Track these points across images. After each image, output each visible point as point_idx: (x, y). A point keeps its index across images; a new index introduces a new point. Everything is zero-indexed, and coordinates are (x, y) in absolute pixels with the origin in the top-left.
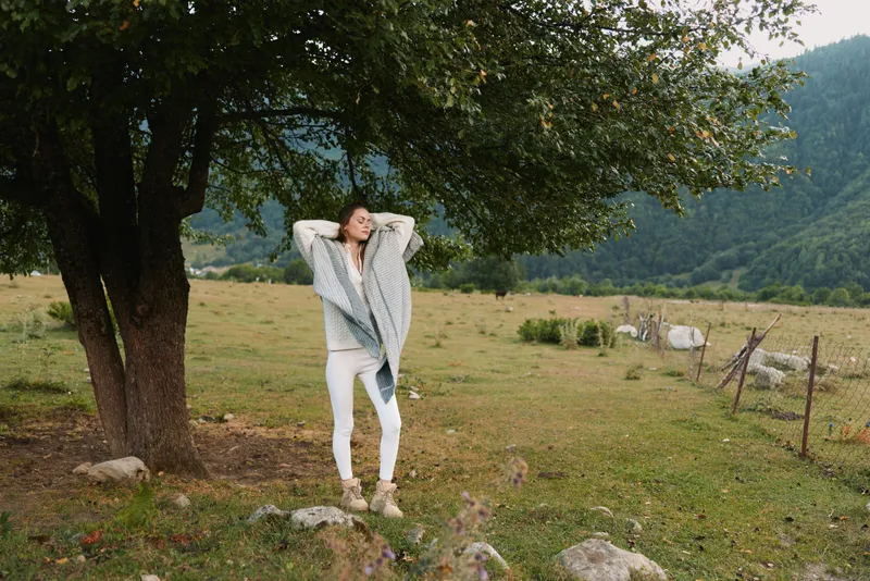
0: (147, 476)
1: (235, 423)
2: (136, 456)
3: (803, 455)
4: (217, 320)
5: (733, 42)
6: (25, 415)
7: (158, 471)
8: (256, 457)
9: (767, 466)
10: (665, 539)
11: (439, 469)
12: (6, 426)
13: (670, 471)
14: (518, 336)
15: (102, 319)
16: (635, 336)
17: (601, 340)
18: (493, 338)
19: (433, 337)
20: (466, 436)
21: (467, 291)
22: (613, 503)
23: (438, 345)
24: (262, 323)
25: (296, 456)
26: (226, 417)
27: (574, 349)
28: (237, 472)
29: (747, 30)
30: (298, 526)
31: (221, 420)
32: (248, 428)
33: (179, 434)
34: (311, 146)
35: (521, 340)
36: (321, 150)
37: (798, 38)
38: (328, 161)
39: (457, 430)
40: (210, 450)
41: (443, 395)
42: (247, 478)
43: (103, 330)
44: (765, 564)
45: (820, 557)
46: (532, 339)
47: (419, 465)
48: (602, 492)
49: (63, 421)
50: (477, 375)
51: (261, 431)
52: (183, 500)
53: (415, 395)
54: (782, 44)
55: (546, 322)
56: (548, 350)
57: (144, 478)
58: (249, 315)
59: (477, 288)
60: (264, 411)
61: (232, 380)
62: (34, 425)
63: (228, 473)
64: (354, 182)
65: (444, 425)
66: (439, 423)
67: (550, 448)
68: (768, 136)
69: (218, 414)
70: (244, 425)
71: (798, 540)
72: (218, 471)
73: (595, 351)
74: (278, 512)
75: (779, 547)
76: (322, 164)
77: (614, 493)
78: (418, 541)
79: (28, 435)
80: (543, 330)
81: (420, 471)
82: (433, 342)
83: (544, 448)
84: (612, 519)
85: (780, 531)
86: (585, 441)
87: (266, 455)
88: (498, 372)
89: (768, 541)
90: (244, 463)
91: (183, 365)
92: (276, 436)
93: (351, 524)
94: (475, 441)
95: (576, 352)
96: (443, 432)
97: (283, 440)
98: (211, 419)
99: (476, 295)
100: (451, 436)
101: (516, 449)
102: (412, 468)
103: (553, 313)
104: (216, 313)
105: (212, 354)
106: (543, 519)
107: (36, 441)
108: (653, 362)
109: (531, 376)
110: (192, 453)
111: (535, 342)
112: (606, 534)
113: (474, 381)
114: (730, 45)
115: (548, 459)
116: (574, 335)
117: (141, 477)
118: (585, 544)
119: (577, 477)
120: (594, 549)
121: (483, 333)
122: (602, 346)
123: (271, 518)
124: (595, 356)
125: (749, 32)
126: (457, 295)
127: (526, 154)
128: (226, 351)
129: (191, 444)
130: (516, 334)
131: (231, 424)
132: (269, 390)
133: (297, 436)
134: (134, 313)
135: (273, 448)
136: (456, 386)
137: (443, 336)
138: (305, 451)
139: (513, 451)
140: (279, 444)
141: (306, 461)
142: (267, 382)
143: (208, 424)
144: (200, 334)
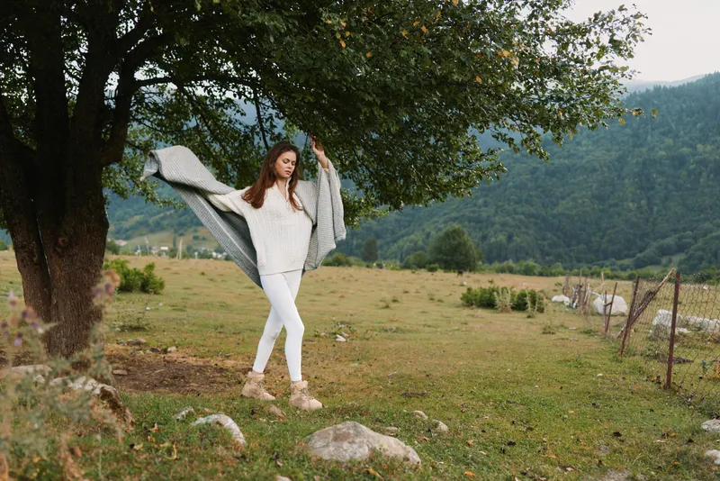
1: (174, 353)
3: (668, 386)
4: (211, 285)
8: (174, 378)
14: (461, 302)
15: (35, 250)
16: (568, 304)
17: (529, 304)
18: (439, 303)
19: (384, 301)
21: (432, 270)
23: (387, 307)
24: (246, 288)
25: (208, 378)
26: (169, 349)
27: (507, 312)
31: (165, 351)
32: (183, 357)
35: (463, 305)
39: (360, 363)
41: (368, 339)
43: (35, 259)
44: (564, 468)
46: (472, 304)
50: (408, 327)
51: (191, 361)
53: (341, 339)
55: (485, 290)
56: (481, 312)
58: (238, 282)
59: (441, 268)
60: (206, 346)
61: (194, 324)
65: (353, 361)
66: (350, 359)
67: (428, 376)
69: (165, 348)
70: (181, 356)
73: (524, 314)
76: (243, 129)
80: (481, 296)
82: (384, 304)
83: (423, 375)
87: (183, 377)
88: (429, 326)
90: (161, 383)
92: (201, 364)
95: (508, 315)
96: (347, 365)
97: (205, 366)
98: (157, 350)
99: (440, 274)
100: (352, 367)
101: (395, 375)
103: (491, 282)
104: (212, 280)
105: (191, 307)
108: (576, 323)
109: (457, 330)
111: (474, 306)
113: (403, 331)
115: (420, 384)
116: (508, 300)
119: (436, 397)
121: (432, 299)
122: (530, 310)
124: (523, 318)
126: (424, 274)
128: (200, 306)
130: (459, 300)
131: (169, 354)
132: (220, 332)
133: (219, 364)
134: (56, 244)
135: (192, 372)
136: (385, 335)
137: (395, 301)
138: (219, 375)
139: (392, 377)
140: (200, 369)
141: (214, 382)
142: (222, 327)
143: (153, 354)
144: (190, 294)
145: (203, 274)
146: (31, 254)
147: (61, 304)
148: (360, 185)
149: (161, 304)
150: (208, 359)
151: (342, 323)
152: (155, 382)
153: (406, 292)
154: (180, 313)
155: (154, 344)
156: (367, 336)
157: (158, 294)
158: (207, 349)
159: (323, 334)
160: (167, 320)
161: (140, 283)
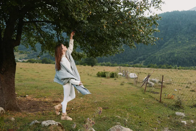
0: (4, 112)
2: (1, 107)
3: (160, 102)
4: (25, 72)
5: (147, 9)
7: (8, 110)
8: (34, 106)
9: (153, 104)
10: (133, 123)
11: (79, 107)
13: (132, 106)
14: (96, 76)
16: (122, 75)
17: (115, 76)
18: (91, 76)
20: (85, 99)
21: (85, 65)
22: (120, 115)
24: (36, 73)
25: (44, 105)
26: (26, 96)
27: (109, 78)
28: (29, 110)
29: (150, 6)
30: (43, 126)
31: (25, 97)
32: (32, 98)
33: (13, 101)
34: (48, 30)
36: (50, 31)
37: (161, 9)
38: (52, 34)
39: (83, 98)
40: (22, 104)
42: (31, 111)
44: (155, 128)
45: (167, 126)
46: (100, 76)
47: (74, 107)
48: (117, 112)
50: (87, 84)
51: (35, 99)
52: (13, 119)
54: (157, 10)
55: (103, 72)
56: (103, 79)
57: (3, 112)
58: (33, 71)
60: (36, 94)
61: (28, 87)
63: (26, 110)
64: (58, 39)
65: (80, 97)
66: (79, 96)
67: (105, 102)
68: (154, 31)
69: (24, 95)
70: (31, 98)
71: (161, 122)
72: (24, 110)
73: (113, 79)
74: (38, 122)
75: (158, 124)
76: (51, 34)
77: (120, 112)
78: (74, 128)
80: (102, 74)
81: (74, 108)
83: (104, 102)
84: (120, 119)
85: (157, 120)
86: (112, 100)
87: (36, 105)
88: (92, 84)
89: (155, 122)
90: (30, 107)
91: (14, 84)
92: (39, 100)
93: (57, 124)
94: (87, 100)
95: (109, 79)
96: (80, 98)
97: (41, 101)
98: (22, 97)
99: (87, 66)
100: (82, 99)
101: (97, 102)
102: (73, 107)
103: (104, 70)
104: (25, 70)
105: (23, 80)
106: (105, 120)
108: (126, 81)
109: (100, 85)
110: (17, 106)
111: (100, 77)
112: (120, 123)
114: (146, 10)
115: (104, 104)
116: (109, 75)
117: (3, 113)
118: (115, 126)
119: (111, 108)
120: (118, 127)
121: (88, 75)
122: (115, 78)
123: (36, 124)
125: (150, 7)
127: (100, 34)
128: (27, 80)
129: (16, 103)
130: (96, 75)
131: (27, 98)
132: (37, 89)
133: (44, 100)
135: (38, 103)
138: (46, 104)
139: (96, 102)
141: (46, 106)
142: (37, 87)
143: (22, 98)
144: (20, 76)
145: (21, 68)
148: (85, 52)
152: (28, 107)
155: (20, 94)
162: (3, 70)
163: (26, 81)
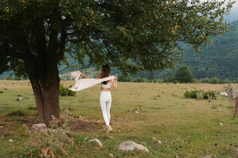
1: (81, 118)
4: (92, 92)
6: (28, 115)
8: (82, 126)
11: (128, 130)
12: (23, 117)
14: (184, 96)
15: (39, 88)
16: (226, 96)
17: (209, 97)
18: (176, 97)
19: (155, 96)
21: (175, 83)
23: (156, 99)
25: (92, 127)
26: (79, 117)
31: (78, 117)
32: (84, 119)
35: (185, 98)
39: (142, 121)
41: (146, 112)
43: (39, 91)
46: (188, 97)
47: (123, 129)
49: (37, 117)
50: (162, 107)
51: (87, 120)
53: (137, 112)
55: (193, 91)
59: (178, 82)
61: (87, 108)
62: (30, 117)
65: (140, 120)
67: (163, 125)
73: (207, 101)
79: (27, 120)
80: (192, 94)
81: (122, 131)
82: (154, 98)
87: (84, 126)
88: (170, 106)
90: (78, 128)
92: (90, 121)
95: (202, 101)
98: (76, 117)
99: (178, 84)
100: (139, 123)
101: (152, 125)
103: (195, 88)
104: (92, 90)
105: (86, 101)
107: (29, 121)
109: (180, 107)
111: (188, 98)
113: (160, 109)
116: (201, 95)
119: (164, 133)
121: (173, 95)
122: (209, 99)
126: (172, 84)
128: (91, 100)
131: (79, 118)
132: (96, 110)
133: (96, 122)
134: (45, 86)
135: (87, 124)
136: (153, 110)
137: (158, 96)
138: (96, 125)
140: (90, 124)
141: (94, 128)
142: (96, 108)
143: (74, 118)
144: (85, 96)
146: (38, 89)
147: (47, 105)
149: (75, 100)
150: (92, 120)
151: (138, 106)
152: (76, 128)
153: (164, 93)
154: (82, 103)
155: (74, 115)
156: (146, 111)
157: (74, 96)
158: (92, 116)
159: (131, 110)
160: (78, 106)
161: (68, 93)
162: (47, 85)
163: (89, 101)
